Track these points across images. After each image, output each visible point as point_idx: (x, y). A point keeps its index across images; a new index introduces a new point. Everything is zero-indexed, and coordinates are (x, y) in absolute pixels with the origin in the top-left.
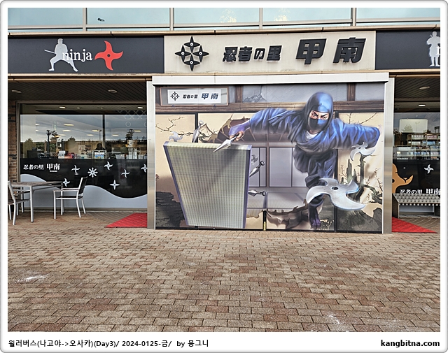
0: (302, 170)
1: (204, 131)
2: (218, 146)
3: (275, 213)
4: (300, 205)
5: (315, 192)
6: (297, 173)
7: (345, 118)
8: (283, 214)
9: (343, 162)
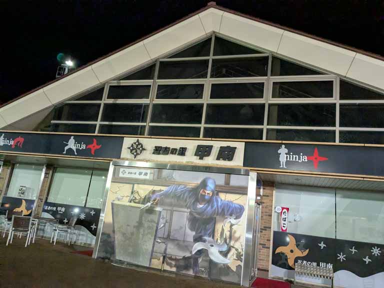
0: (192, 229)
1: (136, 196)
2: (142, 206)
3: (171, 259)
4: (188, 255)
5: (198, 246)
6: (188, 231)
7: (222, 196)
8: (176, 260)
9: (219, 227)
